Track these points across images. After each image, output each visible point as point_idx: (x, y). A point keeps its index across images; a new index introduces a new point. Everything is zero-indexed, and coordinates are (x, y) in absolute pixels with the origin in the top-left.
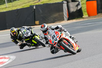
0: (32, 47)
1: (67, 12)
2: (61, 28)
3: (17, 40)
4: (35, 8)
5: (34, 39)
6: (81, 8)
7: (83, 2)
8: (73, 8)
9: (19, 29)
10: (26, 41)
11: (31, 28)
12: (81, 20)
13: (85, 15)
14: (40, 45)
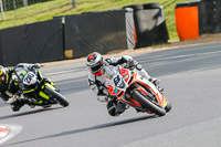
0: (37, 108)
1: (133, 32)
2: (132, 62)
3: (8, 93)
4: (63, 22)
5: (43, 91)
6: (164, 23)
7: (168, 9)
8: (147, 21)
9: (11, 68)
10: (25, 95)
11: (37, 67)
12: (165, 48)
13: (173, 38)
14: (55, 103)
